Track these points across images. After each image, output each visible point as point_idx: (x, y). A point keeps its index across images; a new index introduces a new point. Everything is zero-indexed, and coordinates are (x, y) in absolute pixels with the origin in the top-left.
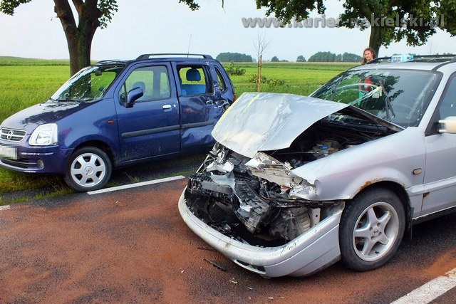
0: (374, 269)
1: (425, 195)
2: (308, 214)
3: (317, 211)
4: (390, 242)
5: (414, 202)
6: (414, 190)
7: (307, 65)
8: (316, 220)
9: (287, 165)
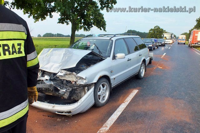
1: (114, 79)
2: (84, 89)
3: (86, 88)
4: (107, 94)
5: (112, 81)
6: (112, 77)
8: (86, 91)
9: (74, 73)
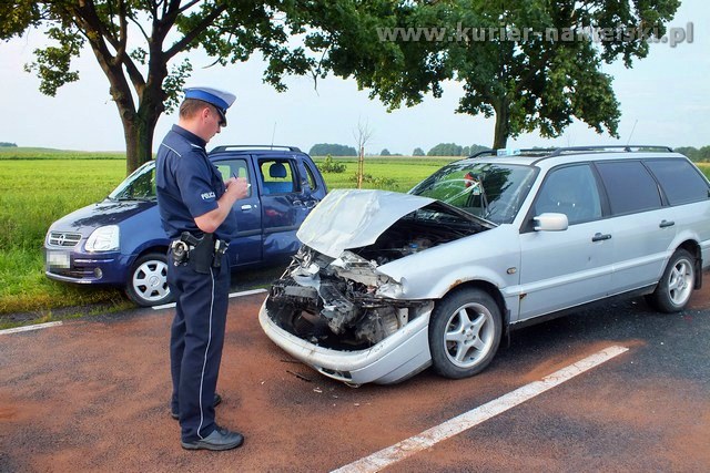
0: (469, 377)
1: (522, 296)
2: (395, 313)
3: (404, 312)
4: (485, 348)
5: (510, 304)
6: (509, 291)
7: (426, 160)
8: (404, 320)
9: (373, 263)
